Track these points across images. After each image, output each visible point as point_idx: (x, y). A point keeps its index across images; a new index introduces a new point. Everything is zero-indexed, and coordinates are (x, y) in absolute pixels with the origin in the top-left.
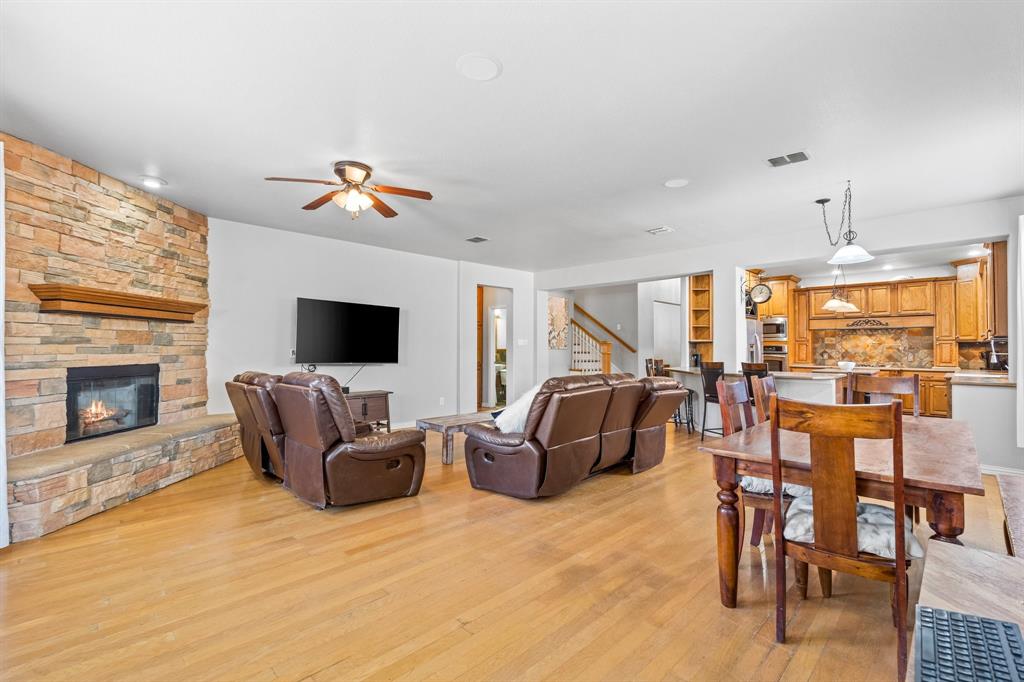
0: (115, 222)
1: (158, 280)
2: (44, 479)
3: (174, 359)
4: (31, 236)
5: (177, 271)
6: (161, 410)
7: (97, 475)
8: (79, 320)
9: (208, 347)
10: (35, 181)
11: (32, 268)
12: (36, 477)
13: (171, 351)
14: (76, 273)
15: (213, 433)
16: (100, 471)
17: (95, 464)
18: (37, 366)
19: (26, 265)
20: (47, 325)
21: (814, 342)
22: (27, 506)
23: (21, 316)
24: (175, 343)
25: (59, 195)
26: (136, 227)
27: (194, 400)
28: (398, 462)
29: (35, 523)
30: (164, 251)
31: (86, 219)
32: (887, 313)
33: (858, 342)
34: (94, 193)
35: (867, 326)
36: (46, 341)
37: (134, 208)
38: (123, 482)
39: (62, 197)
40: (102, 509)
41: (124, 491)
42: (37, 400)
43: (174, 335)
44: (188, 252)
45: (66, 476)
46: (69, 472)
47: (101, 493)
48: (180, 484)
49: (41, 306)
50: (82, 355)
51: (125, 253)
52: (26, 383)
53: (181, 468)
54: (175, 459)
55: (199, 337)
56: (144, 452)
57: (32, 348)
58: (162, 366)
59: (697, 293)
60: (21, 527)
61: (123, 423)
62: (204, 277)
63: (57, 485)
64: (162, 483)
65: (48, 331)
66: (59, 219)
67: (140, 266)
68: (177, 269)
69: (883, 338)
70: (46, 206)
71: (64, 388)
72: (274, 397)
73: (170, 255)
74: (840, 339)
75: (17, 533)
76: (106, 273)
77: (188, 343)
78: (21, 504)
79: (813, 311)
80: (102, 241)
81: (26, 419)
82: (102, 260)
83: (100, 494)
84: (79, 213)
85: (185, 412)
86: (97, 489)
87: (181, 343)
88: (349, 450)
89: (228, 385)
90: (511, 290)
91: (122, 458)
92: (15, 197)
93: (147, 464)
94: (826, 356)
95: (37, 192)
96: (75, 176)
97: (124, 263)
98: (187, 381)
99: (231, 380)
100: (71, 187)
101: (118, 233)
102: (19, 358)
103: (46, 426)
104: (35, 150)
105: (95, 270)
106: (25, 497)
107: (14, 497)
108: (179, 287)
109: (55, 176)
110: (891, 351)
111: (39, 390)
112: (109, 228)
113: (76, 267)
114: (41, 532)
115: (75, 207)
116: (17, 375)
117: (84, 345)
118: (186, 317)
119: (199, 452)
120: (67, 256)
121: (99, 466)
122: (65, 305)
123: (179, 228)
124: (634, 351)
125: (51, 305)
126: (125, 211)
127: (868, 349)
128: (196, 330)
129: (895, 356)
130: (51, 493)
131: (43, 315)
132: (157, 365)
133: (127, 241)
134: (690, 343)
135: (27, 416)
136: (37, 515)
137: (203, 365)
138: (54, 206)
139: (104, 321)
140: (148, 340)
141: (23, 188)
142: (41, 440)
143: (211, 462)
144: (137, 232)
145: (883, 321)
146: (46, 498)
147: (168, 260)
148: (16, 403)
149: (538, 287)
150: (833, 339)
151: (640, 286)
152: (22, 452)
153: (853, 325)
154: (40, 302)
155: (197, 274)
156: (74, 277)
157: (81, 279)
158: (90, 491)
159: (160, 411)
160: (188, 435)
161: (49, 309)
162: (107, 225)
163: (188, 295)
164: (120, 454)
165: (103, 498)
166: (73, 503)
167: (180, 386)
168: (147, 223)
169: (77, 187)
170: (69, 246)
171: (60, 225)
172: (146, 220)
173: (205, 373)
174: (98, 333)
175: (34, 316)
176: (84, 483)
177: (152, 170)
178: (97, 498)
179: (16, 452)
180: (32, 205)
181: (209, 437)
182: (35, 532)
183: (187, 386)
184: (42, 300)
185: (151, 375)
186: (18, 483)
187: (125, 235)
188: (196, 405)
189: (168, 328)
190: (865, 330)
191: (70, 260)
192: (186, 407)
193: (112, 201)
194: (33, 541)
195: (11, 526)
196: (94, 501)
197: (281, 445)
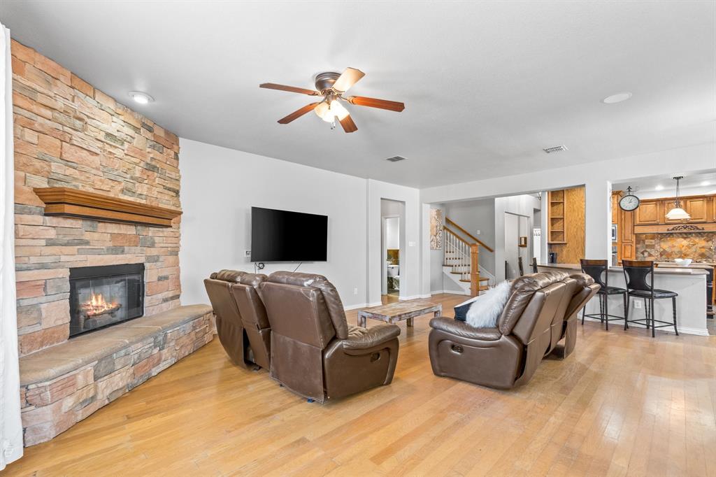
0: (108, 135)
1: (142, 189)
2: (54, 381)
3: (155, 259)
4: (35, 140)
5: (157, 182)
6: (146, 303)
7: (102, 370)
8: (78, 223)
9: (181, 249)
10: (38, 88)
11: (37, 172)
12: (47, 380)
13: (153, 252)
14: (75, 179)
15: (191, 323)
16: (104, 367)
17: (100, 361)
18: (43, 266)
19: (31, 169)
20: (50, 228)
21: (636, 244)
22: (39, 410)
23: (28, 218)
24: (156, 245)
25: (60, 104)
26: (125, 140)
27: (170, 294)
28: (379, 355)
29: (47, 426)
30: (147, 164)
31: (84, 130)
32: (703, 220)
33: (674, 244)
34: (90, 106)
35: (685, 231)
36: (51, 243)
37: (123, 124)
38: (124, 374)
39: (63, 106)
40: (107, 402)
41: (125, 383)
42: (44, 299)
43: (156, 238)
44: (166, 166)
45: (75, 375)
46: (78, 371)
47: (106, 387)
48: (168, 371)
49: (45, 209)
50: (82, 256)
51: (117, 164)
52: (33, 283)
53: (168, 357)
54: (163, 348)
55: (174, 240)
56: (139, 345)
57: (37, 250)
58: (147, 265)
59: (553, 204)
60: (35, 430)
61: (115, 316)
62: (177, 188)
63: (66, 385)
64: (154, 372)
65: (52, 234)
66: (60, 127)
67: (128, 176)
68: (157, 180)
69: (697, 240)
70: (48, 113)
71: (67, 287)
72: (260, 294)
73: (151, 168)
74: (658, 241)
75: (29, 438)
76: (101, 181)
77: (167, 245)
78: (33, 407)
79: (638, 219)
80: (98, 152)
81: (35, 318)
82: (97, 169)
83: (105, 389)
84: (78, 123)
85: (164, 305)
86: (102, 384)
87: (162, 245)
88: (345, 347)
89: (206, 282)
90: (403, 203)
91: (123, 353)
92: (20, 102)
93: (143, 356)
94: (646, 254)
95: (40, 99)
96: (73, 88)
97: (116, 173)
98: (166, 278)
99: (208, 277)
100: (70, 97)
101: (111, 145)
102: (26, 259)
103: (52, 324)
104: (38, 57)
105: (92, 178)
106: (38, 401)
107: (28, 401)
108: (159, 196)
109: (56, 86)
110: (703, 250)
111: (45, 290)
112: (103, 140)
113: (76, 173)
114: (53, 434)
115: (74, 117)
116: (26, 276)
117: (84, 247)
118: (165, 222)
119: (181, 340)
120: (67, 163)
121: (103, 361)
122: (68, 209)
123: (158, 144)
124: (492, 251)
125: (55, 209)
126: (116, 126)
127: (683, 249)
128: (172, 234)
129: (707, 254)
130: (62, 393)
131: (47, 218)
132: (143, 264)
133: (119, 153)
134: (548, 244)
135: (35, 315)
136: (49, 417)
137: (177, 263)
138: (56, 114)
139: (101, 224)
140: (136, 241)
141: (27, 94)
142: (48, 337)
143: (190, 349)
144: (126, 145)
145: (700, 226)
146: (56, 399)
147: (151, 172)
148: (24, 303)
149: (423, 201)
150: (653, 241)
151: (497, 200)
152: (30, 350)
153: (673, 229)
154: (44, 206)
155: (171, 186)
156: (74, 183)
157: (80, 185)
158: (96, 387)
159: (145, 305)
160: (173, 326)
161: (54, 212)
162: (102, 136)
163: (165, 203)
164: (120, 350)
165: (108, 392)
166: (81, 401)
167: (160, 282)
168: (134, 138)
169: (76, 98)
170: (70, 152)
171: (61, 133)
172: (133, 136)
173: (178, 271)
174: (96, 236)
175: (40, 219)
176: (91, 380)
177: (141, 86)
178: (103, 393)
179: (25, 351)
180: (36, 112)
181: (188, 327)
182: (47, 433)
183: (165, 282)
184: (46, 203)
185: (139, 273)
186: (30, 387)
187: (116, 147)
188: (173, 298)
189: (151, 231)
190: (681, 233)
191: (71, 167)
192: (165, 300)
193: (105, 115)
194: (46, 445)
195: (24, 430)
196: (100, 397)
197: (267, 338)
